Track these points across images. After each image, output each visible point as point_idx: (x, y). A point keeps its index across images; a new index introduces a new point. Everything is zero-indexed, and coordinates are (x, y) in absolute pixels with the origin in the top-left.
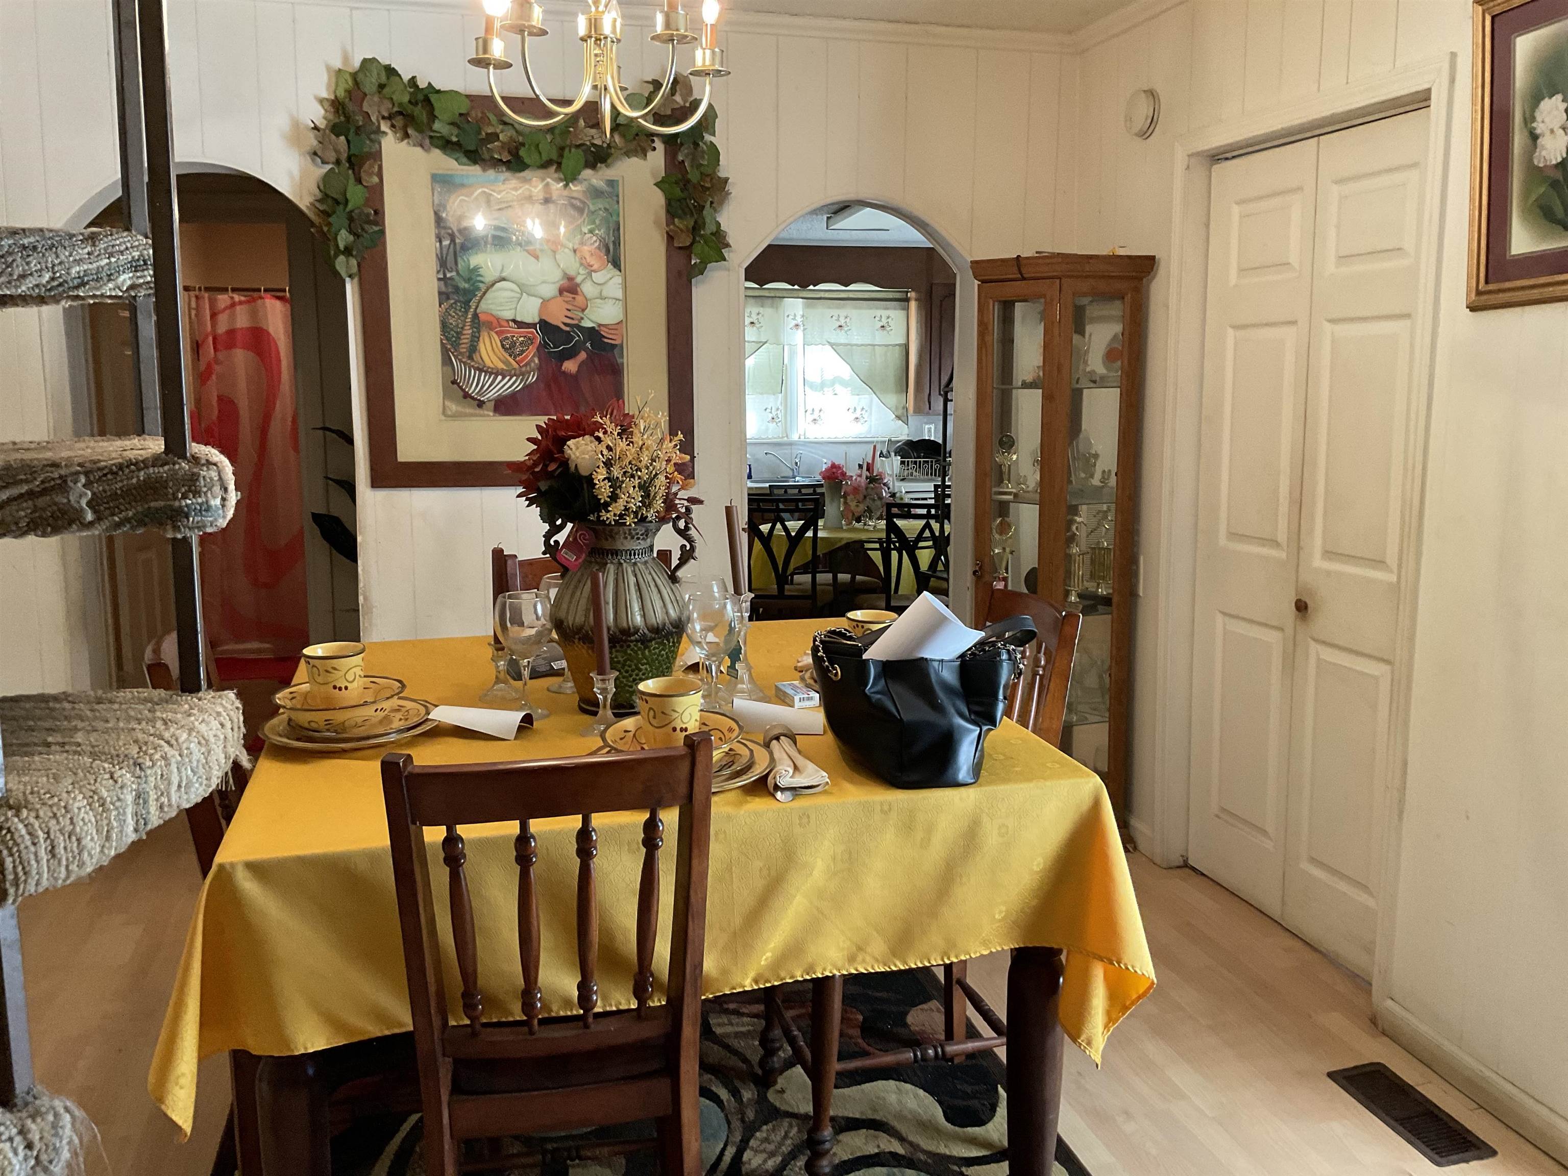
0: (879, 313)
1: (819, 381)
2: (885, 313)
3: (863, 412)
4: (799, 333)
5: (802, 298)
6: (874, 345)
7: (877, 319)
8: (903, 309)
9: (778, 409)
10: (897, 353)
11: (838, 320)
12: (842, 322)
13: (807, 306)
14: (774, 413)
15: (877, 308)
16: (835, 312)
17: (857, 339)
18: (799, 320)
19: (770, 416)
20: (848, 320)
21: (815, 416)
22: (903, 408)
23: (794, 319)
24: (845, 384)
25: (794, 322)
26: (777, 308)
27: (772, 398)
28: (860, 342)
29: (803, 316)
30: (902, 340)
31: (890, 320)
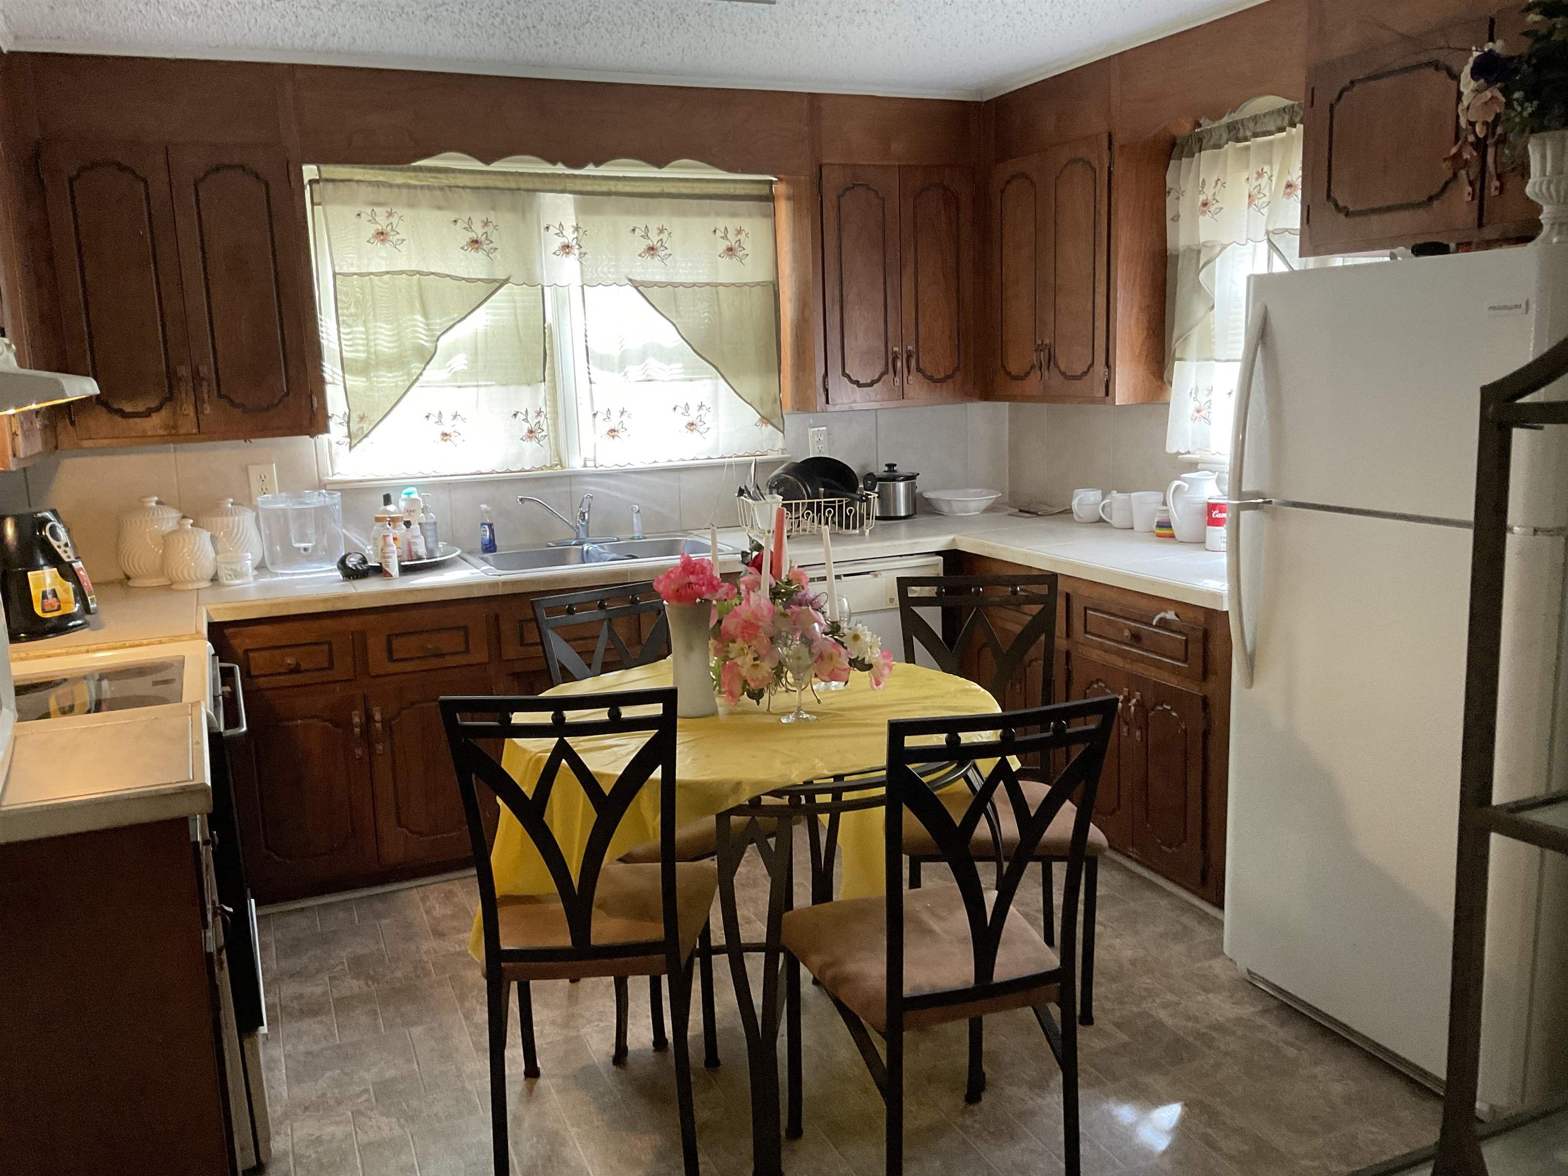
0: (722, 223)
1: (617, 353)
2: (731, 224)
3: (703, 412)
4: (571, 263)
5: (571, 192)
6: (716, 285)
7: (719, 234)
8: (766, 216)
9: (539, 413)
10: (757, 302)
11: (646, 236)
12: (654, 239)
13: (582, 210)
14: (533, 421)
15: (718, 214)
16: (639, 222)
17: (683, 275)
18: (570, 236)
19: (526, 426)
20: (664, 236)
21: (614, 423)
22: (775, 401)
23: (560, 234)
24: (666, 357)
25: (558, 242)
26: (524, 212)
27: (525, 391)
28: (690, 279)
29: (577, 229)
30: (763, 274)
31: (742, 237)
